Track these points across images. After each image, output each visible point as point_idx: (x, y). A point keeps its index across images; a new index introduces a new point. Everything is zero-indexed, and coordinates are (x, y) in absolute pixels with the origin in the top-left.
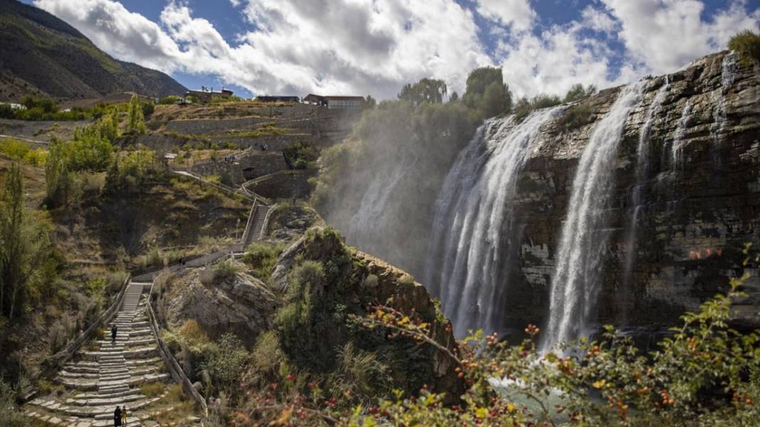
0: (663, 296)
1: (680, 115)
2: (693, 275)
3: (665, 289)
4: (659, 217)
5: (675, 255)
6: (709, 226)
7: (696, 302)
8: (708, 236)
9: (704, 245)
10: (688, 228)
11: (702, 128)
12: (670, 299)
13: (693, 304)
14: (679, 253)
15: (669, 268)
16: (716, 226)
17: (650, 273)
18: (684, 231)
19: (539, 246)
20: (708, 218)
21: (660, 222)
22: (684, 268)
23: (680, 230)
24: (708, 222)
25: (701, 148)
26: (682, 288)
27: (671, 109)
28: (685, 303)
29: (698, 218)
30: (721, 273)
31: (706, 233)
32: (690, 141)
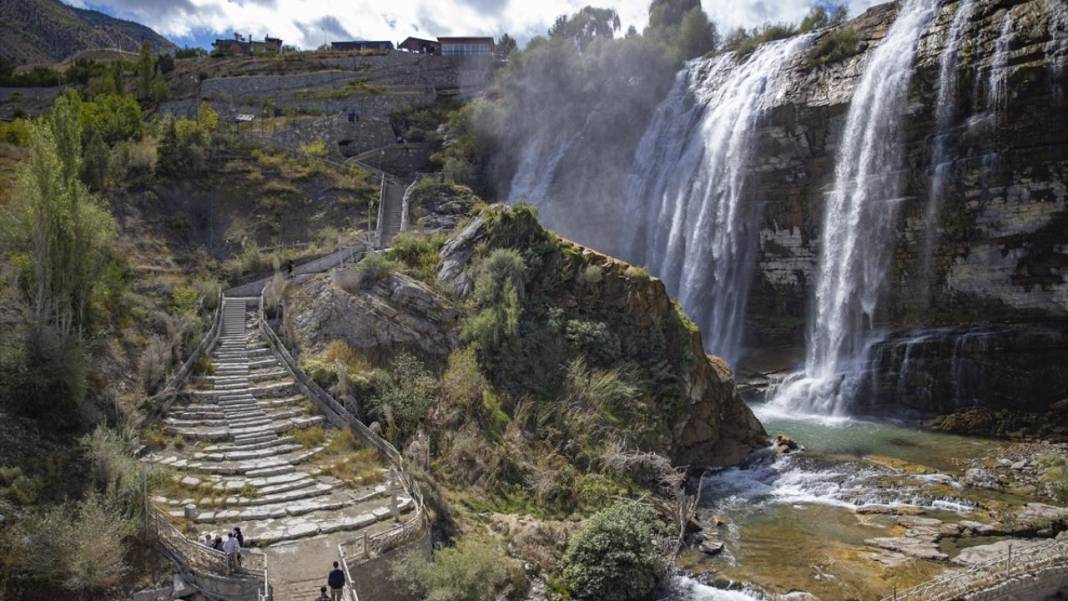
0: (971, 286)
1: (999, 34)
2: (1015, 256)
3: (975, 277)
4: (970, 178)
5: (991, 230)
6: (1041, 186)
7: (1018, 291)
8: (1039, 201)
9: (1033, 214)
10: (1011, 190)
11: (1033, 49)
12: (982, 289)
13: (1014, 294)
14: (997, 226)
15: (982, 247)
16: (1052, 185)
17: (954, 257)
18: (1004, 195)
19: (787, 231)
20: (1041, 175)
21: (972, 184)
22: (1002, 247)
23: (1000, 194)
24: (1040, 181)
25: (1033, 78)
26: (998, 275)
27: (984, 26)
28: (1002, 294)
29: (1025, 176)
30: (1055, 250)
31: (1037, 196)
32: (1016, 68)
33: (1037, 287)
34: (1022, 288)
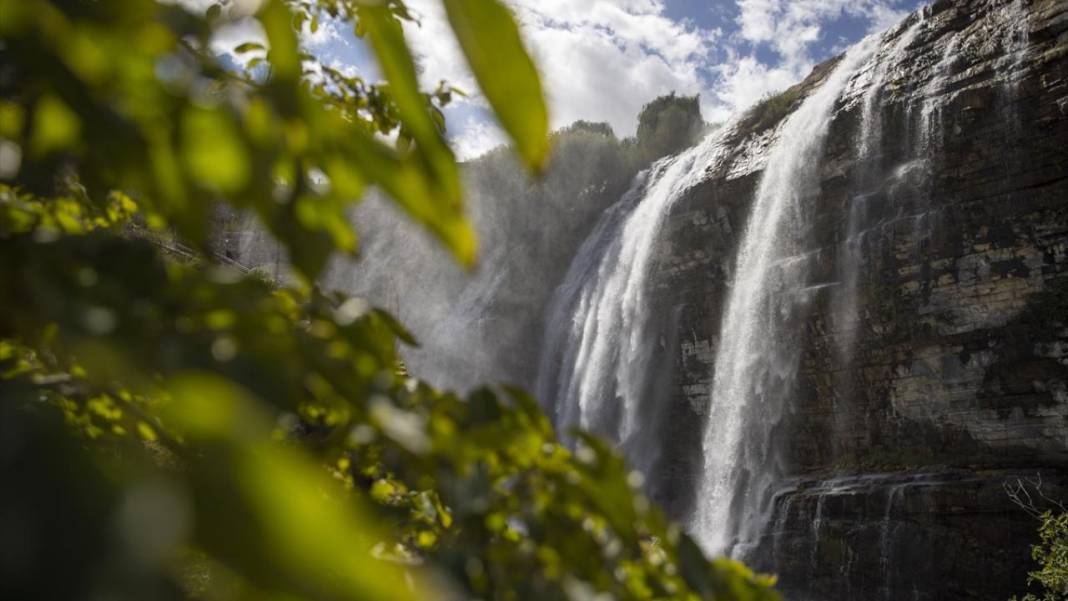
0: (923, 412)
1: (939, 58)
2: (980, 363)
3: (927, 397)
4: (903, 248)
5: (941, 324)
6: (1006, 255)
7: (989, 419)
8: (1004, 276)
9: (1000, 298)
10: (963, 263)
11: (980, 68)
12: (937, 416)
13: (985, 423)
14: (946, 317)
15: (929, 351)
16: (1021, 253)
17: (894, 367)
18: (953, 271)
19: (706, 342)
20: (1002, 237)
21: (906, 257)
22: (960, 349)
23: (946, 271)
24: (1002, 247)
25: (978, 103)
26: (958, 392)
28: (969, 424)
29: (980, 241)
30: (1037, 351)
31: (1000, 269)
32: (955, 94)
33: (1017, 412)
34: (994, 414)
